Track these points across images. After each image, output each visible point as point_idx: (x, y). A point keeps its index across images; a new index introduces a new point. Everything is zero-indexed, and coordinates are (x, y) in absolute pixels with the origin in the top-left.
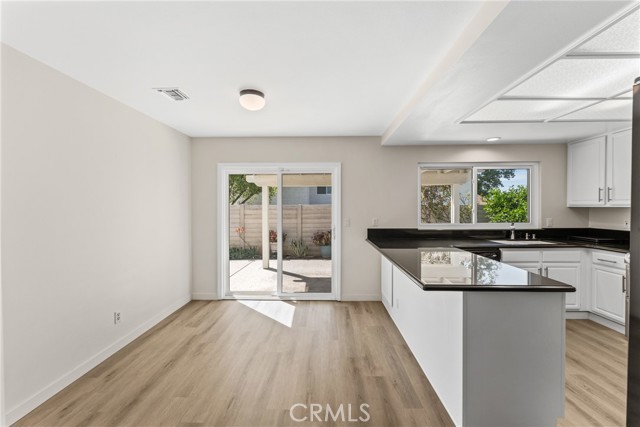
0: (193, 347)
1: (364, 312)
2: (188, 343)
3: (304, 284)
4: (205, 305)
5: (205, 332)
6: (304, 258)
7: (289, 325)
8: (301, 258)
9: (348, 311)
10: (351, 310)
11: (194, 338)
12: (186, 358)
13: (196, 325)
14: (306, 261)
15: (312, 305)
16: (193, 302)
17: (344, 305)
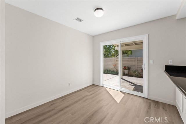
0: (85, 99)
1: (161, 109)
2: (84, 97)
3: (134, 87)
4: (95, 87)
5: (90, 95)
6: (138, 77)
7: (118, 102)
8: (136, 77)
9: (150, 105)
10: (153, 105)
11: (87, 96)
12: (80, 102)
13: (89, 92)
14: (138, 78)
15: (132, 96)
16: (93, 85)
17: (149, 101)
